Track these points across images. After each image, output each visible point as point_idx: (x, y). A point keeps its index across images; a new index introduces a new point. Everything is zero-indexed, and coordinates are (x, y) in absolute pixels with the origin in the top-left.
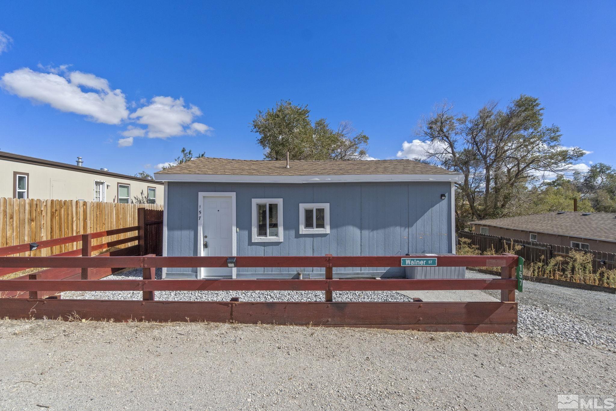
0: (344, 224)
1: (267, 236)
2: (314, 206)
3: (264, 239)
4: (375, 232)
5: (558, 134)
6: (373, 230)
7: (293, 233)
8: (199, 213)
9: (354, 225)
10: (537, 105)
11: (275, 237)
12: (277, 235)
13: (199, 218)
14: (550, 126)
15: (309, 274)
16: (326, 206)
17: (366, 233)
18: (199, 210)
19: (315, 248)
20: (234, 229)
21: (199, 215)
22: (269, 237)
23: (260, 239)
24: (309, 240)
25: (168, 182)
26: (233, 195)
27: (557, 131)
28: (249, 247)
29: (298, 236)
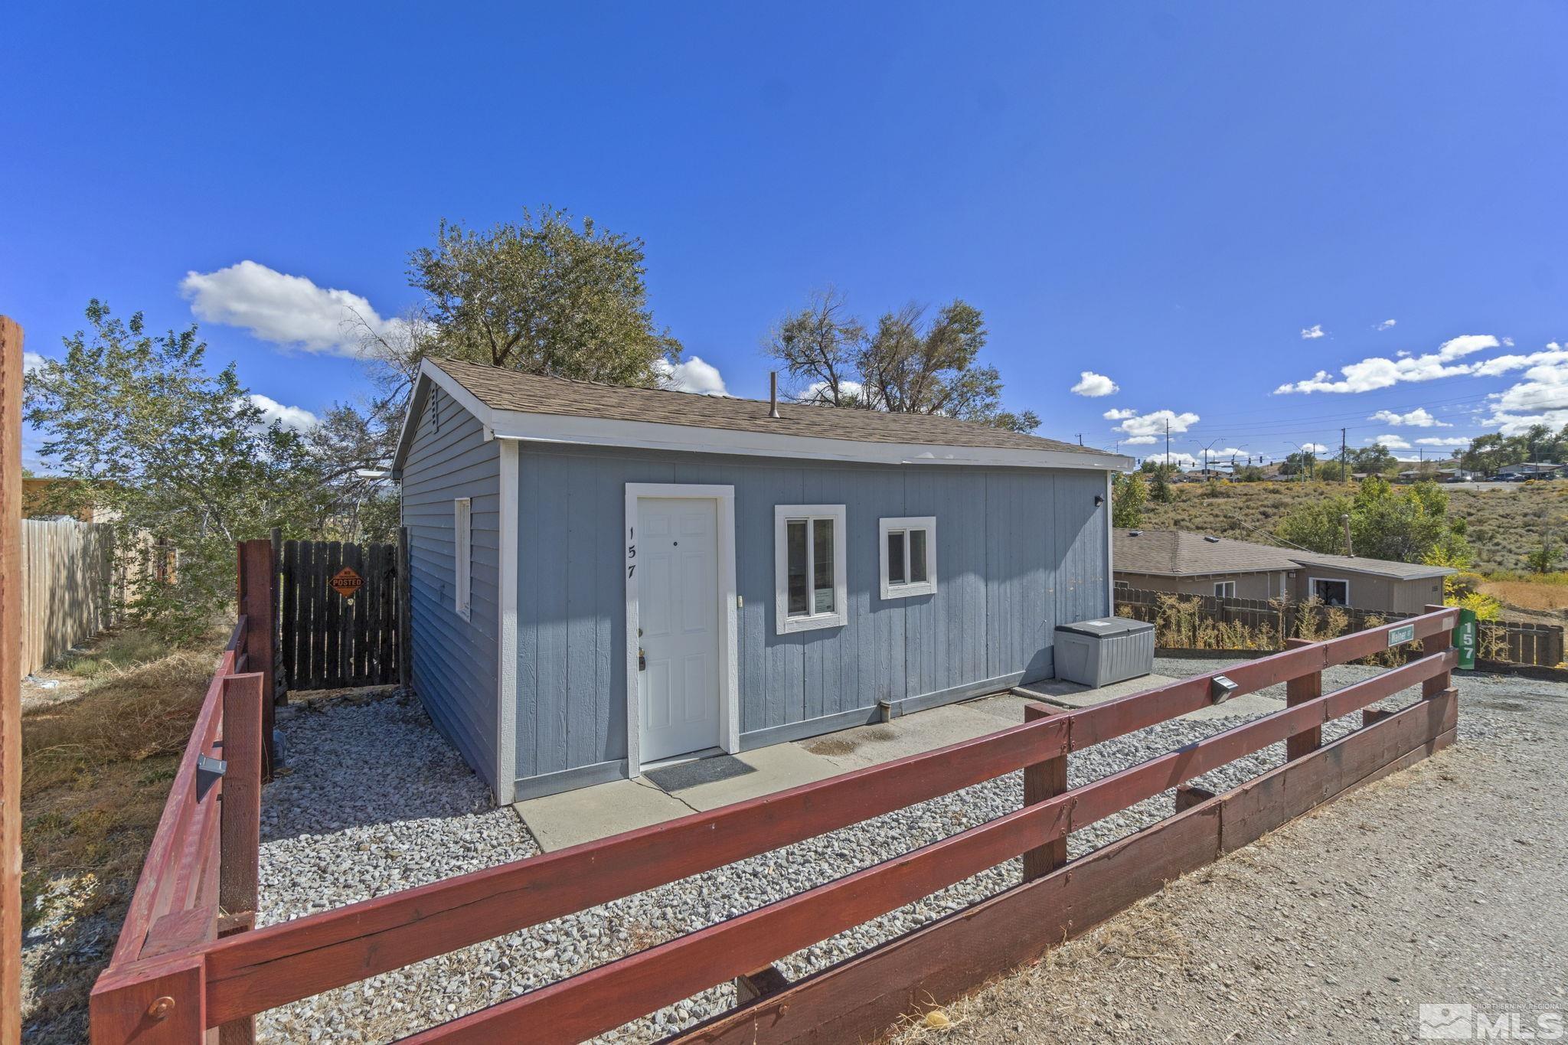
0: (961, 572)
1: (808, 614)
2: (905, 525)
3: (804, 622)
4: (1008, 584)
5: (996, 383)
6: (1004, 581)
7: (865, 599)
8: (628, 554)
9: (976, 572)
10: (979, 324)
11: (829, 614)
12: (831, 608)
13: (628, 572)
14: (985, 368)
15: (900, 703)
16: (928, 525)
17: (994, 586)
18: (629, 543)
19: (909, 635)
20: (732, 601)
21: (629, 562)
22: (815, 616)
23: (796, 622)
24: (897, 613)
25: (522, 444)
26: (726, 493)
27: (996, 378)
28: (769, 650)
29: (878, 604)
